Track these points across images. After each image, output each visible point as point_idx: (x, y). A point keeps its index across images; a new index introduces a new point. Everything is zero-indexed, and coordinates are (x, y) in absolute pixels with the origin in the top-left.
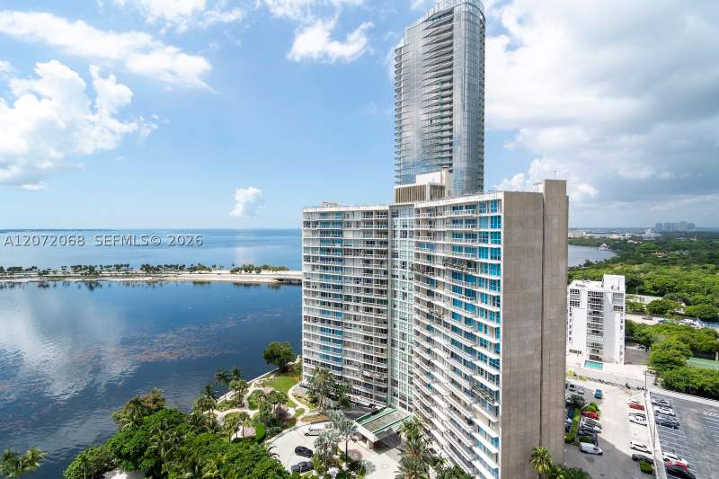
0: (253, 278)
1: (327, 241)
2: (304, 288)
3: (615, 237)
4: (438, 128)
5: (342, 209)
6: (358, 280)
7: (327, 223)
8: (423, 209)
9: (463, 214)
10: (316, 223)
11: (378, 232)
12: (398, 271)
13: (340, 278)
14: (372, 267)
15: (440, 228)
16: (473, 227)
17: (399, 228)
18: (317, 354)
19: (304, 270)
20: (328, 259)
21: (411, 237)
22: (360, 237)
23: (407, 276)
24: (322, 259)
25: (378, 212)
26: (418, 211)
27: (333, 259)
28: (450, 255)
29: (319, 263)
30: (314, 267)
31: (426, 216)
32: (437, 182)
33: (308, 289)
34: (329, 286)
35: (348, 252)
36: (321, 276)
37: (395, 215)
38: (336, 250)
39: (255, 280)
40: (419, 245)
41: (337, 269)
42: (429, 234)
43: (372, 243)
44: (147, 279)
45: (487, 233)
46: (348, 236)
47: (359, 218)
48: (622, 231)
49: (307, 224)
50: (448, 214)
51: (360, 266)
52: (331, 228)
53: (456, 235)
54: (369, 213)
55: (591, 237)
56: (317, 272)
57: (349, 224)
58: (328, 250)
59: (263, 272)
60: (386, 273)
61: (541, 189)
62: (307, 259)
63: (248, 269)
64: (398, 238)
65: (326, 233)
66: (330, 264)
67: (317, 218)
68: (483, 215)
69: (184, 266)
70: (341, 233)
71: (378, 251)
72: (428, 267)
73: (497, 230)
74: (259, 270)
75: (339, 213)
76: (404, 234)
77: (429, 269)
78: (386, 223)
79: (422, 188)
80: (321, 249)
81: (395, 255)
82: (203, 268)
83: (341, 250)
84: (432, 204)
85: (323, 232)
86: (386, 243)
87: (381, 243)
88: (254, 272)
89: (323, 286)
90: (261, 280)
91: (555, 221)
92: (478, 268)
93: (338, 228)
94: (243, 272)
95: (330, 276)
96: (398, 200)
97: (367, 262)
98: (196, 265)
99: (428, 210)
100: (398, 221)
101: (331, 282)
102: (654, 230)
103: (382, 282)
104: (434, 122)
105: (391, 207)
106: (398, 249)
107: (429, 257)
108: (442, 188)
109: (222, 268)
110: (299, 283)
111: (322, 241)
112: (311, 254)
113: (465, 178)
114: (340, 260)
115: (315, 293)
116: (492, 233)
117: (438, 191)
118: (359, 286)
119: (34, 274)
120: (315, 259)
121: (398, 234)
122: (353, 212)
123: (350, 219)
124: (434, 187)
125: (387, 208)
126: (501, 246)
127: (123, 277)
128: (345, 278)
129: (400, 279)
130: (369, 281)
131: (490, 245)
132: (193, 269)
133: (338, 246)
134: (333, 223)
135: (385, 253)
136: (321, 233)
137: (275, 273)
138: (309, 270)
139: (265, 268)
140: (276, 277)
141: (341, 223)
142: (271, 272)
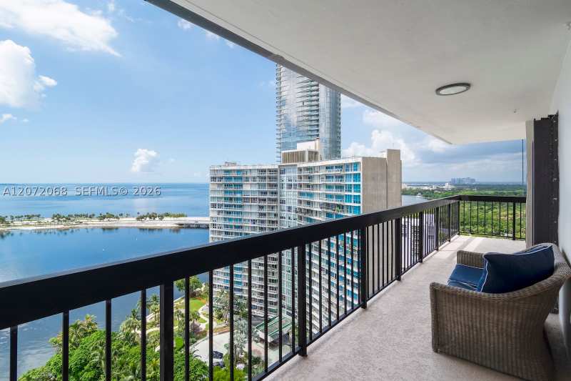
0: (157, 223)
1: (230, 192)
2: (211, 229)
3: (426, 188)
4: (308, 108)
5: (242, 168)
6: (254, 221)
7: (230, 178)
8: (304, 168)
9: (334, 172)
10: (221, 178)
11: (270, 185)
12: (285, 214)
13: (240, 220)
14: (265, 211)
15: (317, 182)
16: (341, 181)
17: (286, 182)
18: (222, 280)
19: (212, 215)
20: (230, 206)
21: (296, 188)
22: (255, 188)
23: (292, 217)
24: (226, 206)
25: (270, 170)
26: (300, 170)
27: (235, 206)
28: (325, 200)
29: (223, 209)
30: (219, 212)
31: (306, 173)
32: (313, 148)
33: (214, 229)
34: (231, 227)
35: (246, 200)
36: (225, 219)
37: (283, 172)
38: (237, 199)
39: (158, 225)
40: (301, 194)
41: (238, 213)
42: (308, 186)
43: (265, 193)
44: (59, 227)
45: (351, 185)
46: (246, 188)
47: (255, 174)
48: (430, 184)
49: (213, 179)
50: (323, 172)
51: (255, 210)
52: (233, 182)
53: (329, 187)
54: (263, 171)
55: (411, 189)
56: (221, 216)
57: (247, 179)
58: (231, 199)
59: (166, 218)
60: (276, 215)
61: (385, 155)
62: (214, 206)
63: (152, 216)
64: (285, 189)
65: (230, 185)
66: (232, 209)
67: (222, 174)
68: (347, 173)
69: (94, 215)
70: (241, 185)
71: (270, 199)
72: (308, 210)
73: (358, 183)
74: (161, 217)
75: (238, 171)
76: (290, 186)
78: (276, 178)
79: (302, 153)
80: (225, 199)
81: (283, 202)
82: (112, 216)
83: (240, 199)
84: (311, 165)
85: (226, 185)
86: (276, 193)
87: (272, 193)
88: (157, 219)
89: (227, 226)
90: (164, 225)
91: (394, 176)
92: (345, 209)
93: (239, 182)
94: (148, 219)
95: (232, 219)
96: (285, 161)
97: (261, 207)
98: (105, 214)
99: (308, 169)
100: (285, 177)
101: (232, 223)
102: (451, 183)
103: (273, 222)
104: (305, 104)
105: (279, 166)
106: (284, 198)
107: (309, 203)
108: (316, 153)
109: (128, 216)
110: (207, 226)
111: (226, 192)
112: (216, 202)
113: (328, 145)
114: (241, 206)
115: (220, 233)
116: (354, 185)
117: (313, 155)
118: (255, 225)
120: (220, 206)
121: (285, 186)
122: (250, 170)
123: (249, 175)
124: (310, 152)
125: (277, 167)
126: (361, 194)
127: (35, 225)
128: (244, 220)
129: (287, 220)
130: (263, 222)
131: (353, 193)
132: (102, 218)
133: (238, 196)
134: (235, 178)
135: (275, 200)
137: (175, 219)
138: (215, 215)
139: (167, 215)
140: (177, 222)
141: (241, 178)
142: (172, 219)
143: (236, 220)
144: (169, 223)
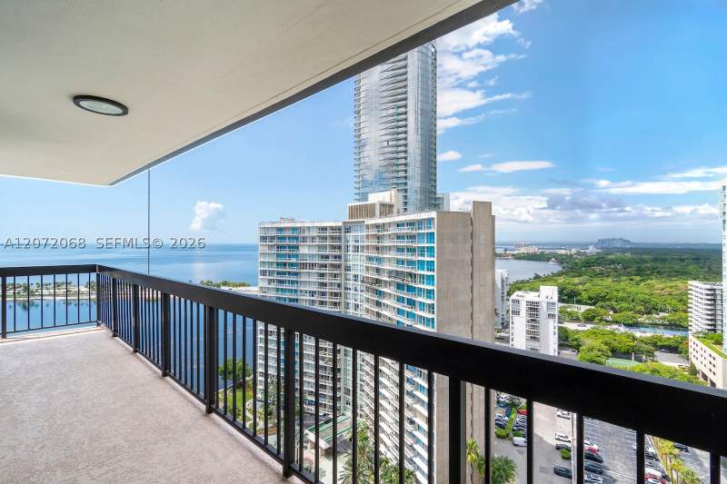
1: (284, 256)
3: (563, 252)
4: (394, 149)
5: (298, 225)
6: (313, 294)
7: (283, 238)
8: (372, 225)
9: (405, 230)
10: (273, 238)
11: (333, 247)
12: (351, 284)
13: (296, 291)
14: (326, 280)
15: (387, 243)
16: (412, 242)
17: (351, 243)
18: (273, 367)
19: (261, 284)
20: (284, 273)
21: (362, 251)
22: (315, 252)
23: (359, 288)
24: (279, 273)
25: (332, 228)
26: (368, 227)
27: (289, 273)
28: (394, 267)
29: (275, 277)
30: (270, 281)
31: (373, 232)
32: (387, 200)
34: (285, 300)
35: (304, 266)
36: (277, 290)
37: (348, 231)
38: (292, 265)
40: (370, 259)
41: (293, 282)
42: (377, 248)
43: (327, 257)
45: (424, 247)
46: (304, 250)
47: (315, 234)
49: (264, 239)
50: (393, 230)
51: (315, 279)
52: (287, 242)
53: (400, 250)
54: (324, 229)
55: (542, 253)
56: (273, 286)
57: (304, 239)
58: (285, 264)
60: (339, 285)
62: (264, 273)
64: (350, 253)
65: (283, 247)
66: (286, 278)
67: (274, 233)
68: (421, 231)
70: (297, 247)
71: (332, 265)
72: (377, 279)
73: (432, 245)
75: (294, 229)
76: (356, 249)
77: (378, 281)
78: (340, 238)
79: (373, 206)
80: (278, 264)
81: (348, 269)
83: (296, 265)
84: (380, 221)
86: (340, 257)
87: (335, 257)
91: (483, 237)
92: (418, 279)
93: (295, 243)
95: (286, 290)
96: (351, 216)
97: (322, 275)
99: (377, 226)
100: (351, 236)
102: (596, 245)
103: (336, 294)
104: (390, 143)
105: (344, 223)
106: (350, 263)
107: (378, 270)
108: (391, 206)
111: (278, 255)
112: (267, 269)
113: (419, 197)
114: (296, 274)
116: (428, 247)
117: (387, 209)
118: (314, 298)
120: (271, 273)
121: (351, 248)
122: (309, 228)
123: (306, 234)
124: (383, 205)
125: (340, 224)
126: (435, 260)
128: (301, 291)
129: (352, 292)
130: (323, 294)
131: (426, 259)
133: (294, 260)
134: (289, 238)
135: (339, 266)
136: (278, 247)
138: (265, 284)
139: (225, 284)
141: (297, 238)
143: (291, 291)
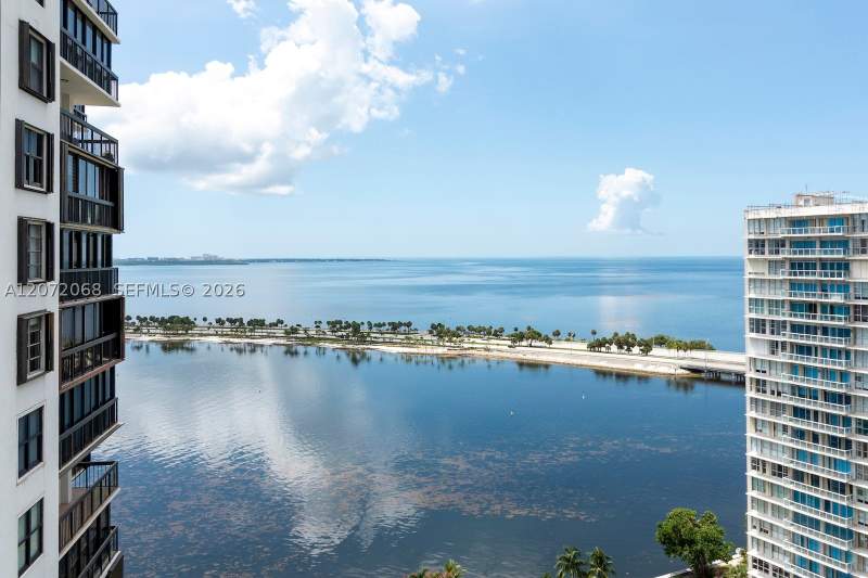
0: (634, 362)
1: (809, 286)
2: (750, 393)
5: (848, 210)
7: (807, 244)
10: (780, 243)
13: (844, 376)
18: (785, 553)
19: (752, 352)
20: (810, 330)
24: (796, 328)
27: (825, 330)
29: (786, 337)
30: (774, 346)
33: (760, 396)
34: (813, 394)
35: (863, 311)
36: (794, 368)
38: (833, 308)
39: (638, 367)
41: (835, 353)
44: (440, 351)
46: (862, 274)
49: (757, 245)
52: (817, 254)
56: (782, 357)
57: (864, 245)
58: (812, 307)
59: (656, 351)
62: (758, 326)
63: (625, 343)
65: (808, 265)
66: (816, 341)
67: (781, 233)
69: (502, 330)
70: (844, 266)
74: (646, 347)
75: (834, 220)
80: (794, 306)
82: (536, 336)
83: (844, 309)
85: (796, 265)
88: (636, 350)
89: (798, 391)
90: (650, 369)
93: (838, 255)
94: (614, 348)
98: (524, 330)
101: (819, 385)
109: (571, 337)
110: (740, 381)
111: (794, 285)
112: (766, 316)
114: (844, 333)
115: (777, 409)
119: (280, 333)
120: (777, 327)
127: (401, 344)
132: (518, 337)
133: (836, 298)
134: (824, 243)
136: (793, 266)
137: (681, 353)
138: (763, 353)
139: (661, 342)
140: (685, 363)
141: (843, 243)
142: (673, 352)
143: (828, 374)
144: (665, 362)
